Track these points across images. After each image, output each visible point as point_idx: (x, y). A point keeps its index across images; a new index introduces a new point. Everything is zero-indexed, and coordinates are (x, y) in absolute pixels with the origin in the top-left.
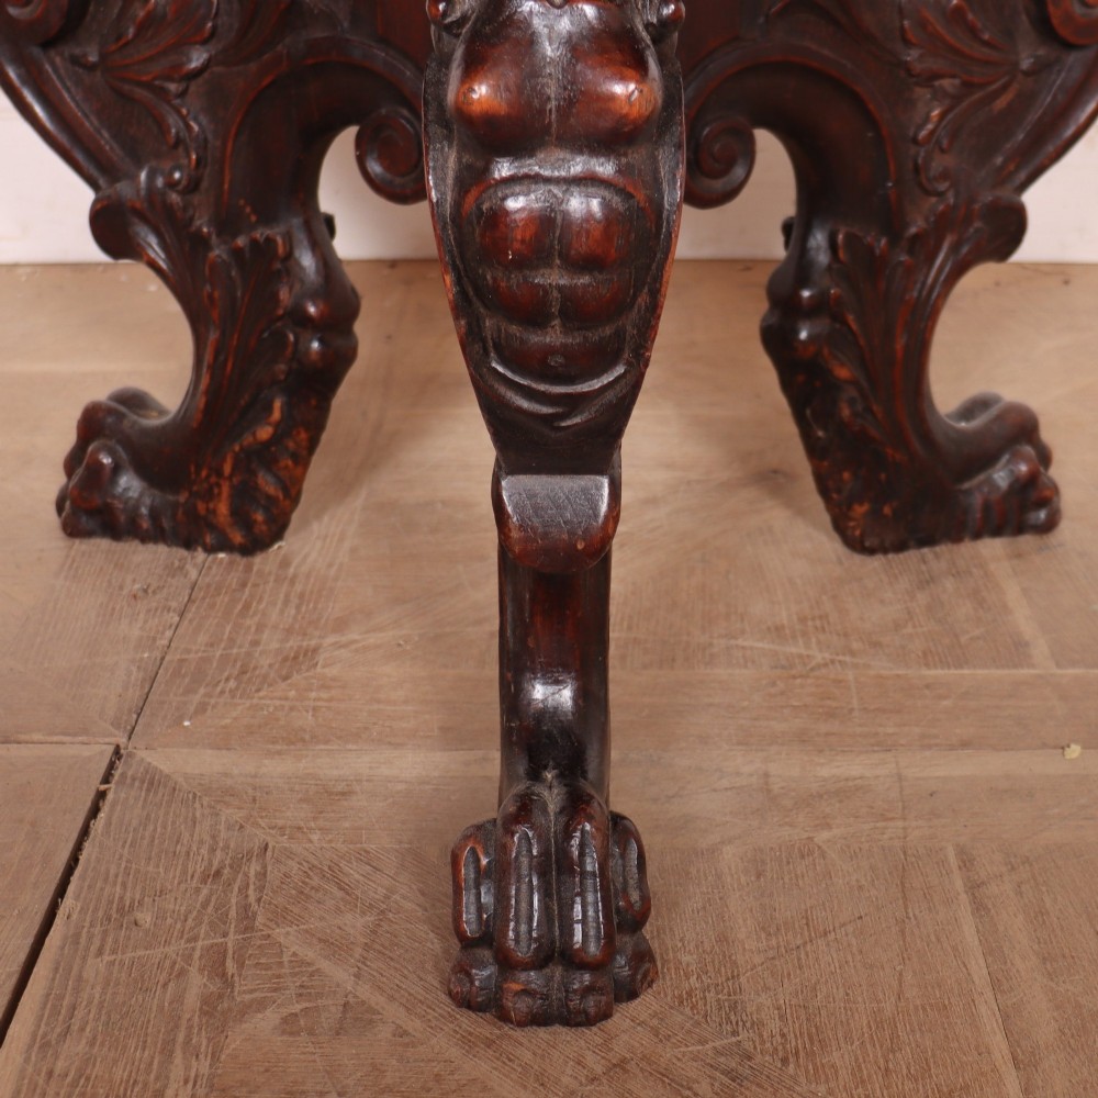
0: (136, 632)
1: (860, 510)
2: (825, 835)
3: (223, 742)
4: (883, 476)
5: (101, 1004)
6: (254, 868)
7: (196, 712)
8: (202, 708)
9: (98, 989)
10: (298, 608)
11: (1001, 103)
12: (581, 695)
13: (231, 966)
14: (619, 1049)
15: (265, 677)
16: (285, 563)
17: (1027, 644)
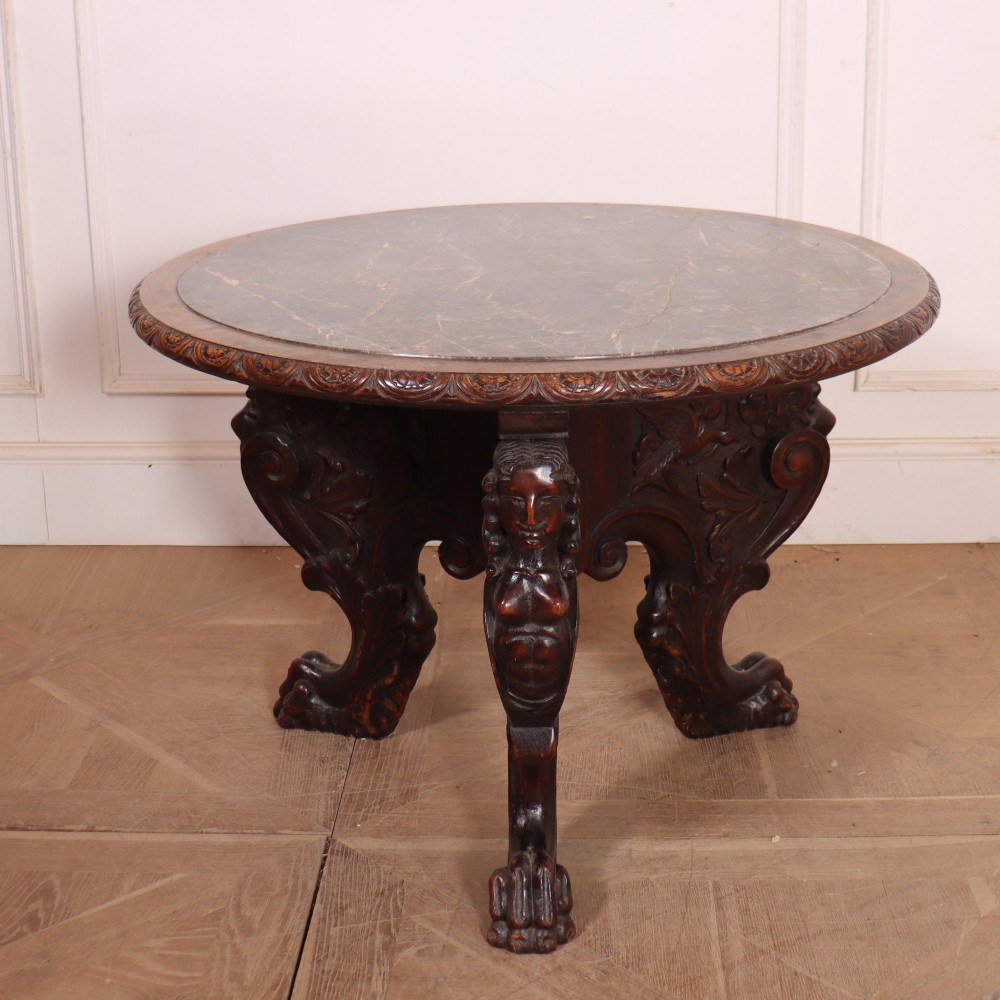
0: (327, 780)
1: (688, 717)
2: (655, 877)
3: (377, 835)
4: (699, 700)
5: (340, 945)
6: (398, 891)
7: (363, 819)
8: (365, 819)
9: (337, 940)
10: (405, 768)
11: (752, 517)
12: (544, 813)
13: (393, 931)
14: (559, 962)
15: (393, 803)
16: (396, 744)
17: (766, 786)
